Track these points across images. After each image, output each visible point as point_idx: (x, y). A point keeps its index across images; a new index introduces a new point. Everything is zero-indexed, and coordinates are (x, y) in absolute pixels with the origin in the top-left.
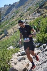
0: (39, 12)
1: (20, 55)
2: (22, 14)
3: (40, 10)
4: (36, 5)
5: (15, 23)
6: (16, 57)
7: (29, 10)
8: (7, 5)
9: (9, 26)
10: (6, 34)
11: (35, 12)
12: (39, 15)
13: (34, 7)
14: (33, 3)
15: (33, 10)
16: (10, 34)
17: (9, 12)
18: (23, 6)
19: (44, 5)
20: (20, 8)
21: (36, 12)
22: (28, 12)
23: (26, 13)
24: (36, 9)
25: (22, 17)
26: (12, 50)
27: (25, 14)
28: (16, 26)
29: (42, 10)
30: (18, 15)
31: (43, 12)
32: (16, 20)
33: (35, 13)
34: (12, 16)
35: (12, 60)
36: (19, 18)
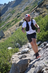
0: (38, 11)
2: (19, 14)
3: (38, 9)
4: (34, 4)
5: (12, 24)
7: (27, 10)
8: (2, 5)
9: (4, 28)
12: (38, 14)
13: (32, 6)
14: (30, 2)
17: (4, 13)
18: (19, 5)
19: (42, 3)
20: (17, 8)
21: (35, 11)
22: (25, 11)
23: (23, 13)
25: (19, 18)
27: (22, 14)
28: (13, 28)
29: (40, 9)
30: (14, 15)
31: (42, 11)
32: (13, 21)
34: (8, 16)
36: (15, 18)
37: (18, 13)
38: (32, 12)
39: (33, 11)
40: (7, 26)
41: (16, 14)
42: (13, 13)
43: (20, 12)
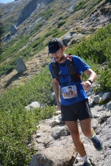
1: (58, 124)
2: (61, 18)
3: (108, 7)
6: (48, 128)
7: (81, 8)
9: (28, 51)
10: (23, 72)
11: (95, 13)
12: (106, 19)
15: (89, 6)
16: (33, 71)
20: (57, 4)
21: (99, 11)
22: (76, 12)
23: (72, 16)
24: (98, 6)
25: (62, 28)
26: (37, 112)
27: (69, 19)
28: (46, 51)
30: (51, 21)
32: (47, 36)
33: (97, 16)
34: (37, 24)
35: (38, 137)
36: (54, 28)
37: (60, 16)
38: (93, 13)
39: (96, 11)
40: (33, 47)
41: (55, 18)
42: (48, 16)
43: (63, 15)
